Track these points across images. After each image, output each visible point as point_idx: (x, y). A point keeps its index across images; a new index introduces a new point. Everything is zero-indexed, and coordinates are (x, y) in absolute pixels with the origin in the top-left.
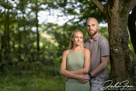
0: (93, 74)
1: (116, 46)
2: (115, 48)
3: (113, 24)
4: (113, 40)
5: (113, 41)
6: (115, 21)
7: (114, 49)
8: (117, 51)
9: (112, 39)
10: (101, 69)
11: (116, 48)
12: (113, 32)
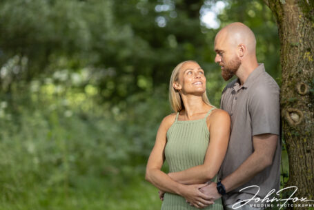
0: (228, 183)
1: (292, 106)
2: (290, 113)
3: (289, 40)
4: (288, 89)
5: (287, 92)
6: (292, 32)
7: (288, 114)
8: (295, 122)
9: (286, 85)
10: (250, 170)
11: (293, 112)
12: (287, 65)
